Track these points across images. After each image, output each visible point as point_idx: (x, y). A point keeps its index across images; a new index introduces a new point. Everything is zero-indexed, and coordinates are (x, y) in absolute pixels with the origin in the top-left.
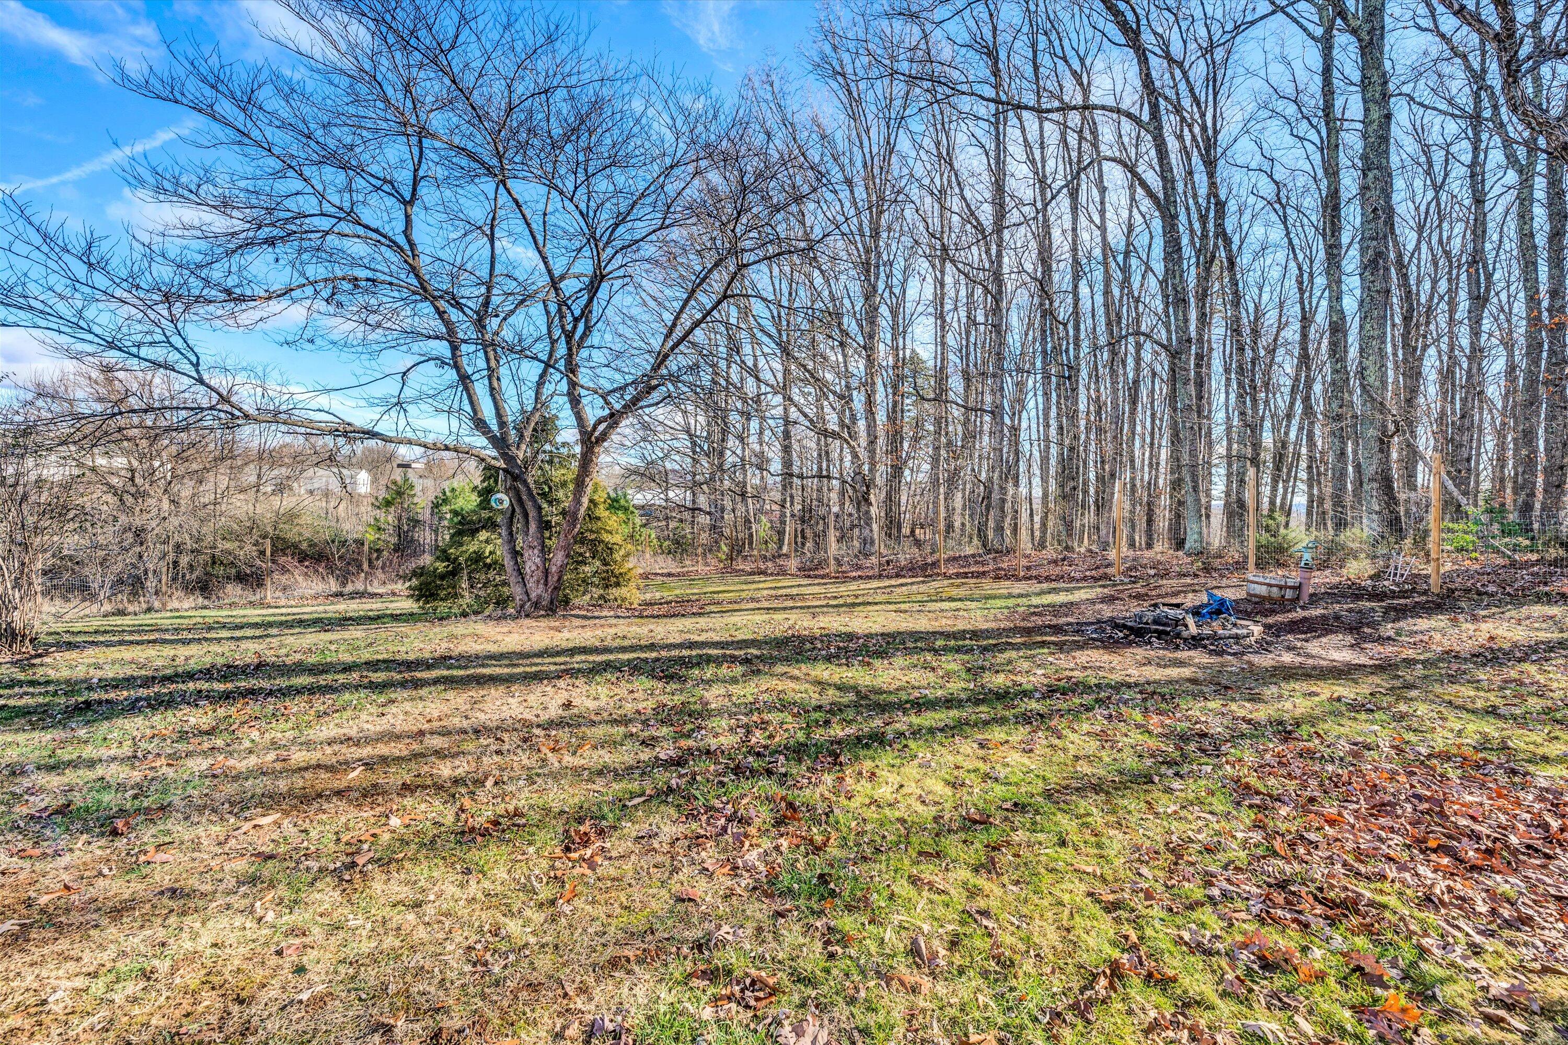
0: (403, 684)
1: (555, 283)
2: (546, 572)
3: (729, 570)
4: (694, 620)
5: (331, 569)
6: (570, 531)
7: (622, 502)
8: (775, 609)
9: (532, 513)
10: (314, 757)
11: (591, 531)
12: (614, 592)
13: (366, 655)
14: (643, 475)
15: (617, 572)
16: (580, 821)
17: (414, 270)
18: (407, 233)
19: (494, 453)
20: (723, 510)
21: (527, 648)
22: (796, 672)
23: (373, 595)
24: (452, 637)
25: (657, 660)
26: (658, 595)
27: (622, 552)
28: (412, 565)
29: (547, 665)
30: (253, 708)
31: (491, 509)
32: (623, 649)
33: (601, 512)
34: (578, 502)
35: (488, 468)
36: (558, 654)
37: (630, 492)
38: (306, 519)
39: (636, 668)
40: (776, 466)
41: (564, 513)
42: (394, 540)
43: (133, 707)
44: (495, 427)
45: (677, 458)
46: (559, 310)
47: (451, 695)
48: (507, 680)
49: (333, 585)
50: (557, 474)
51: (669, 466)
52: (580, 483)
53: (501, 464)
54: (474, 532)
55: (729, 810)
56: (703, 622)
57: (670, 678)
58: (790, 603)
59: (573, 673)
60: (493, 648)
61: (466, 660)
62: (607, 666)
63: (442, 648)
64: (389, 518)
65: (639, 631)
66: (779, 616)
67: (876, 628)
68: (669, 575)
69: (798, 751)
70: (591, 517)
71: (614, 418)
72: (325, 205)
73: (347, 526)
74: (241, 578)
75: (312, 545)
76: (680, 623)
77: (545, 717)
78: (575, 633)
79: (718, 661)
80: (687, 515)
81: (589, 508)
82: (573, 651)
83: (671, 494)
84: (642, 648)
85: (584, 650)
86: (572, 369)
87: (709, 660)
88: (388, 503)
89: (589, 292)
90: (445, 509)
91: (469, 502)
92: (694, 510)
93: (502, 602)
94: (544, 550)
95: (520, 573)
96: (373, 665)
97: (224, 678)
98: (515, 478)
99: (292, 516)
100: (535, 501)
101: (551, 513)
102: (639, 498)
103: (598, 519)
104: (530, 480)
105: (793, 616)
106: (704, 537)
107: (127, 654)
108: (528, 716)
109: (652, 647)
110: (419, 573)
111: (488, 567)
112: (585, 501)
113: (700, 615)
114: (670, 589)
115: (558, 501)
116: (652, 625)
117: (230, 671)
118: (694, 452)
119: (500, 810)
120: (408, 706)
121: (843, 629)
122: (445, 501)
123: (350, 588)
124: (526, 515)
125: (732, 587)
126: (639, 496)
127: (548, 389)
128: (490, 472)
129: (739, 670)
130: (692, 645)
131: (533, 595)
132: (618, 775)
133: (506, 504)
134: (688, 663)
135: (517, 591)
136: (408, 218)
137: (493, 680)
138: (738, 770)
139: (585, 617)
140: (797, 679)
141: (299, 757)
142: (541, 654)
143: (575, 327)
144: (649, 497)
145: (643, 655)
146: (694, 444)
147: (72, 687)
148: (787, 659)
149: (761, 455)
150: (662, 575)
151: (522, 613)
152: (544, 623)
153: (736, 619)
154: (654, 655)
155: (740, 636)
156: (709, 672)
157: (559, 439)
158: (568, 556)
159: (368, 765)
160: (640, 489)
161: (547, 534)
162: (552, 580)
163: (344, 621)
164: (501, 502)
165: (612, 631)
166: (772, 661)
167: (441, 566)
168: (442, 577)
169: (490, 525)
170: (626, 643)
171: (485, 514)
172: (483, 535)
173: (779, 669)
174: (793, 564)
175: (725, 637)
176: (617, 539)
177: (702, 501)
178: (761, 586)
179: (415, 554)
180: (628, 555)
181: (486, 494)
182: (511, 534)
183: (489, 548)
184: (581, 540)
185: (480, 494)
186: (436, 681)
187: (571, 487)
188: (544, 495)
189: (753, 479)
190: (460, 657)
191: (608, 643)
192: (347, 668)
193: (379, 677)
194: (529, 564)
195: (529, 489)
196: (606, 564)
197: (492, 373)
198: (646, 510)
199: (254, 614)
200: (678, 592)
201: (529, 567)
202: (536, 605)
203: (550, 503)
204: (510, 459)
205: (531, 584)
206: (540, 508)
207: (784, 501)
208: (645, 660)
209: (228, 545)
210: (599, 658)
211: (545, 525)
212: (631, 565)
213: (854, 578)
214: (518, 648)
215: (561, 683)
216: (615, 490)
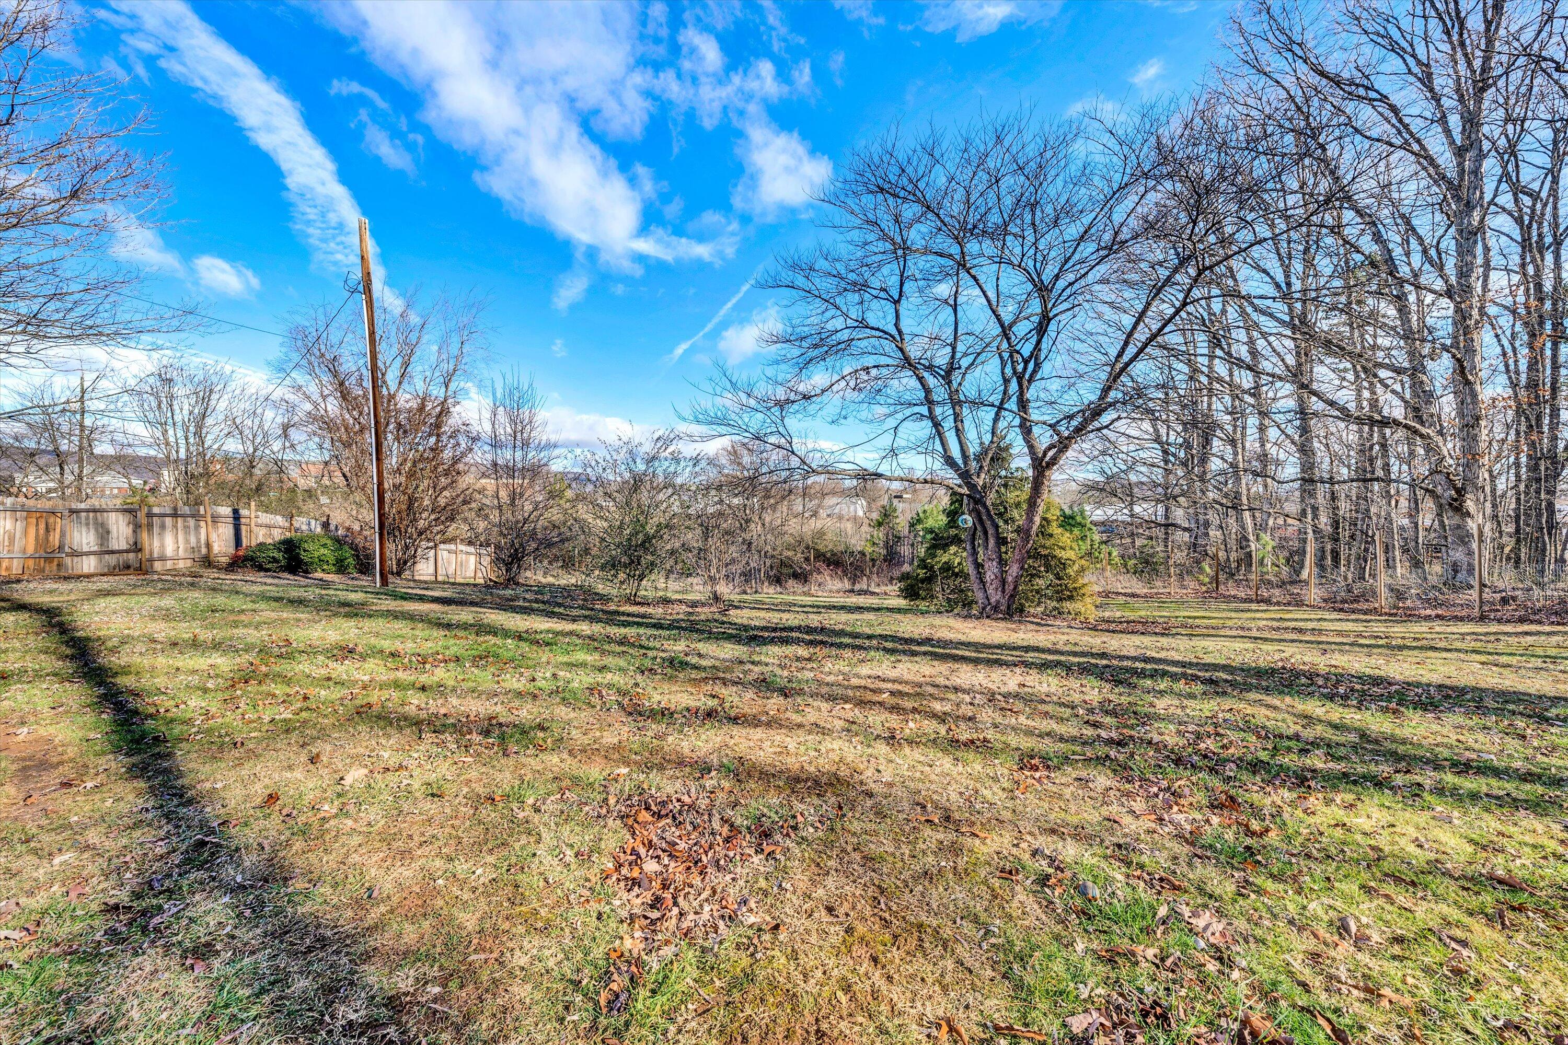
0: (904, 652)
1: (1006, 331)
2: (1003, 582)
3: (1213, 593)
4: (1154, 638)
5: (845, 573)
6: (1024, 546)
7: (1079, 519)
8: (1266, 640)
9: (991, 531)
10: (863, 682)
11: (1044, 547)
12: (1068, 605)
13: (879, 631)
14: (1102, 490)
15: (1071, 586)
16: (1032, 757)
17: (901, 350)
18: (896, 325)
19: (959, 481)
20: (1207, 524)
21: (989, 642)
22: (1276, 702)
23: (873, 593)
24: (932, 626)
25: (1107, 666)
26: (1118, 614)
27: (1076, 567)
28: (897, 573)
29: (1006, 656)
30: (826, 651)
31: (957, 527)
32: (1075, 654)
33: (1055, 529)
34: (1030, 520)
35: (954, 493)
36: (1014, 648)
37: (1087, 508)
38: (829, 536)
39: (1085, 670)
40: (1291, 469)
41: (1018, 531)
42: (884, 552)
43: (772, 641)
44: (960, 462)
45: (1143, 469)
46: (1011, 356)
47: (936, 663)
48: (976, 661)
49: (847, 585)
50: (1011, 496)
51: (1133, 478)
52: (1032, 504)
53: (965, 491)
54: (945, 547)
55: (1164, 784)
56: (1164, 641)
57: (1118, 683)
58: (1294, 636)
59: (1027, 665)
60: (963, 638)
61: (946, 644)
62: (1058, 664)
63: (926, 633)
64: (880, 534)
65: (1095, 641)
66: (1266, 647)
67: (1436, 678)
68: (1133, 595)
69: (1255, 766)
70: (1043, 533)
71: (1063, 445)
72: (849, 321)
73: (853, 541)
74: (796, 576)
75: (834, 555)
76: (1137, 640)
77: (1004, 690)
78: (1030, 635)
79: (1174, 677)
80: (1159, 532)
81: (1042, 526)
82: (1027, 649)
83: (1137, 509)
84: (1093, 655)
85: (1037, 649)
86: (1023, 404)
87: (1164, 674)
88: (880, 524)
89: (1038, 333)
90: (919, 527)
91: (938, 520)
92: (1167, 526)
93: (968, 604)
94: (1002, 562)
95: (982, 582)
96: (884, 637)
97: (807, 633)
98: (977, 502)
99: (821, 534)
100: (993, 521)
101: (1008, 532)
102: (1098, 515)
103: (1051, 535)
104: (989, 503)
105: (1290, 650)
106: (1179, 556)
107: (762, 614)
108: (994, 687)
109: (1103, 655)
110: (904, 577)
111: (957, 575)
112: (1037, 520)
113: (1163, 635)
114: (1133, 610)
115: (1013, 520)
116: (1106, 637)
117: (809, 630)
118: (1166, 462)
119: (975, 736)
120: (909, 665)
121: (1368, 671)
122: (919, 521)
123: (857, 587)
124: (986, 533)
125: (1217, 613)
126: (1099, 512)
127: (1002, 424)
128: (956, 498)
129: (1198, 688)
130: (1146, 660)
131: (993, 600)
132: (1062, 739)
133: (970, 524)
134: (1142, 674)
135: (979, 595)
136: (897, 312)
137: (963, 659)
138: (1178, 762)
139: (1038, 624)
140: (1275, 708)
141: (855, 681)
142: (999, 647)
143: (1025, 369)
144: (1111, 512)
145: (1093, 661)
146: (1165, 452)
147: (746, 628)
148: (1267, 689)
149: (1264, 458)
150: (1125, 595)
151: (983, 615)
152: (1002, 624)
153: (1209, 643)
154: (1105, 662)
155: (1208, 659)
156: (1163, 685)
157: (1013, 466)
158: (1022, 568)
159: (892, 693)
160: (1099, 504)
161: (1003, 549)
162: (1009, 588)
163: (859, 609)
164: (966, 521)
165: (1065, 637)
166: (1248, 688)
167: (922, 573)
168: (922, 581)
169: (957, 540)
170: (1077, 649)
171: (953, 532)
172: (953, 549)
173: (1253, 696)
174: (1314, 594)
175: (1190, 658)
176: (1070, 554)
177: (1179, 515)
178: (1258, 615)
179: (900, 564)
180: (1083, 569)
181: (953, 515)
182: (974, 548)
183: (957, 560)
184: (1037, 556)
185: (948, 516)
186: (925, 653)
187: (1025, 506)
188: (1001, 515)
189: (1252, 487)
190: (939, 641)
191: (1060, 647)
192: (869, 637)
193: (889, 645)
194: (989, 574)
195: (988, 511)
196: (1059, 579)
197: (957, 418)
198: (1107, 527)
199: (807, 600)
200: (1143, 613)
201: (989, 576)
202: (996, 608)
203: (1006, 522)
204: (972, 487)
205: (990, 591)
206: (997, 527)
207: (1304, 512)
208: (1096, 666)
209: (790, 553)
210: (1050, 657)
211: (1001, 541)
212: (1086, 581)
213: (1428, 618)
214: (982, 641)
215: (1018, 670)
216: (1071, 507)
